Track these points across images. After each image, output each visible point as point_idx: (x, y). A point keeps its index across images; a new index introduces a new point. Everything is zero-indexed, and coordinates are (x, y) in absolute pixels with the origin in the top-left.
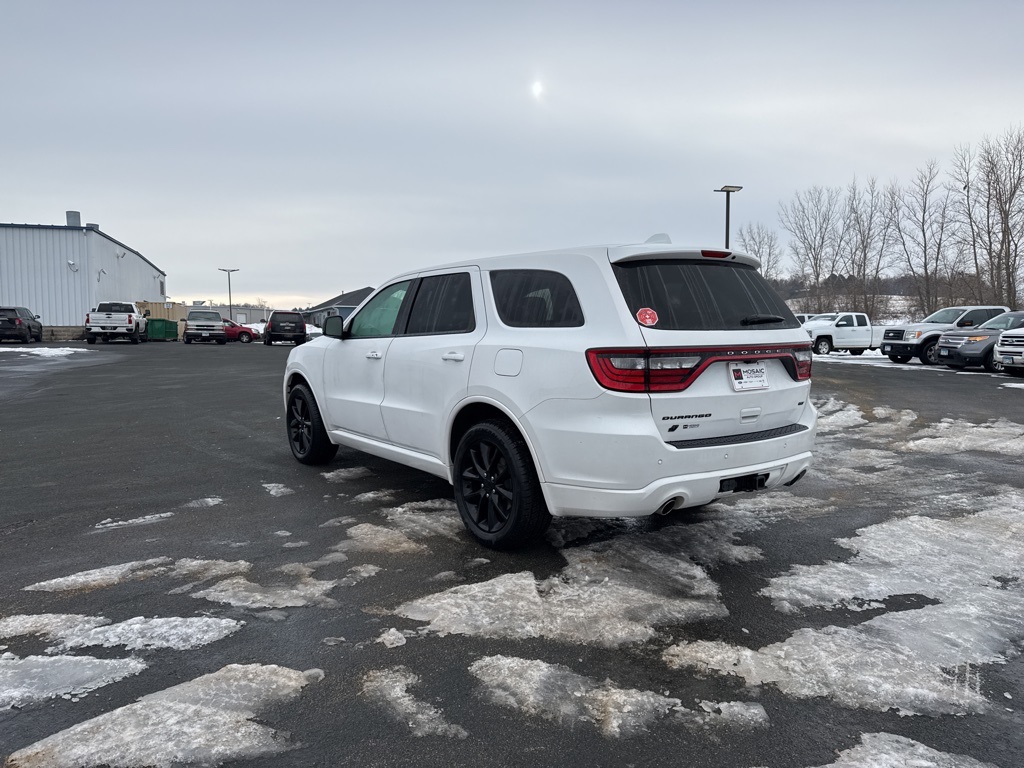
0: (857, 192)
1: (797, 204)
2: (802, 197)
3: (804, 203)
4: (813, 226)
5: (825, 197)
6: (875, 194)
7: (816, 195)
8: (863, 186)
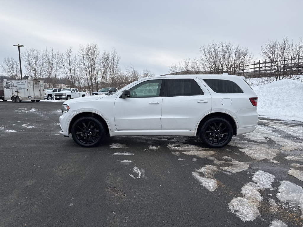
0: (48, 52)
1: (27, 53)
2: (28, 51)
3: (29, 53)
4: (33, 61)
5: (36, 52)
6: (53, 54)
7: (33, 51)
8: (49, 51)
